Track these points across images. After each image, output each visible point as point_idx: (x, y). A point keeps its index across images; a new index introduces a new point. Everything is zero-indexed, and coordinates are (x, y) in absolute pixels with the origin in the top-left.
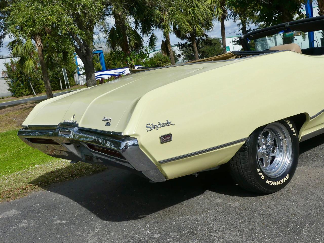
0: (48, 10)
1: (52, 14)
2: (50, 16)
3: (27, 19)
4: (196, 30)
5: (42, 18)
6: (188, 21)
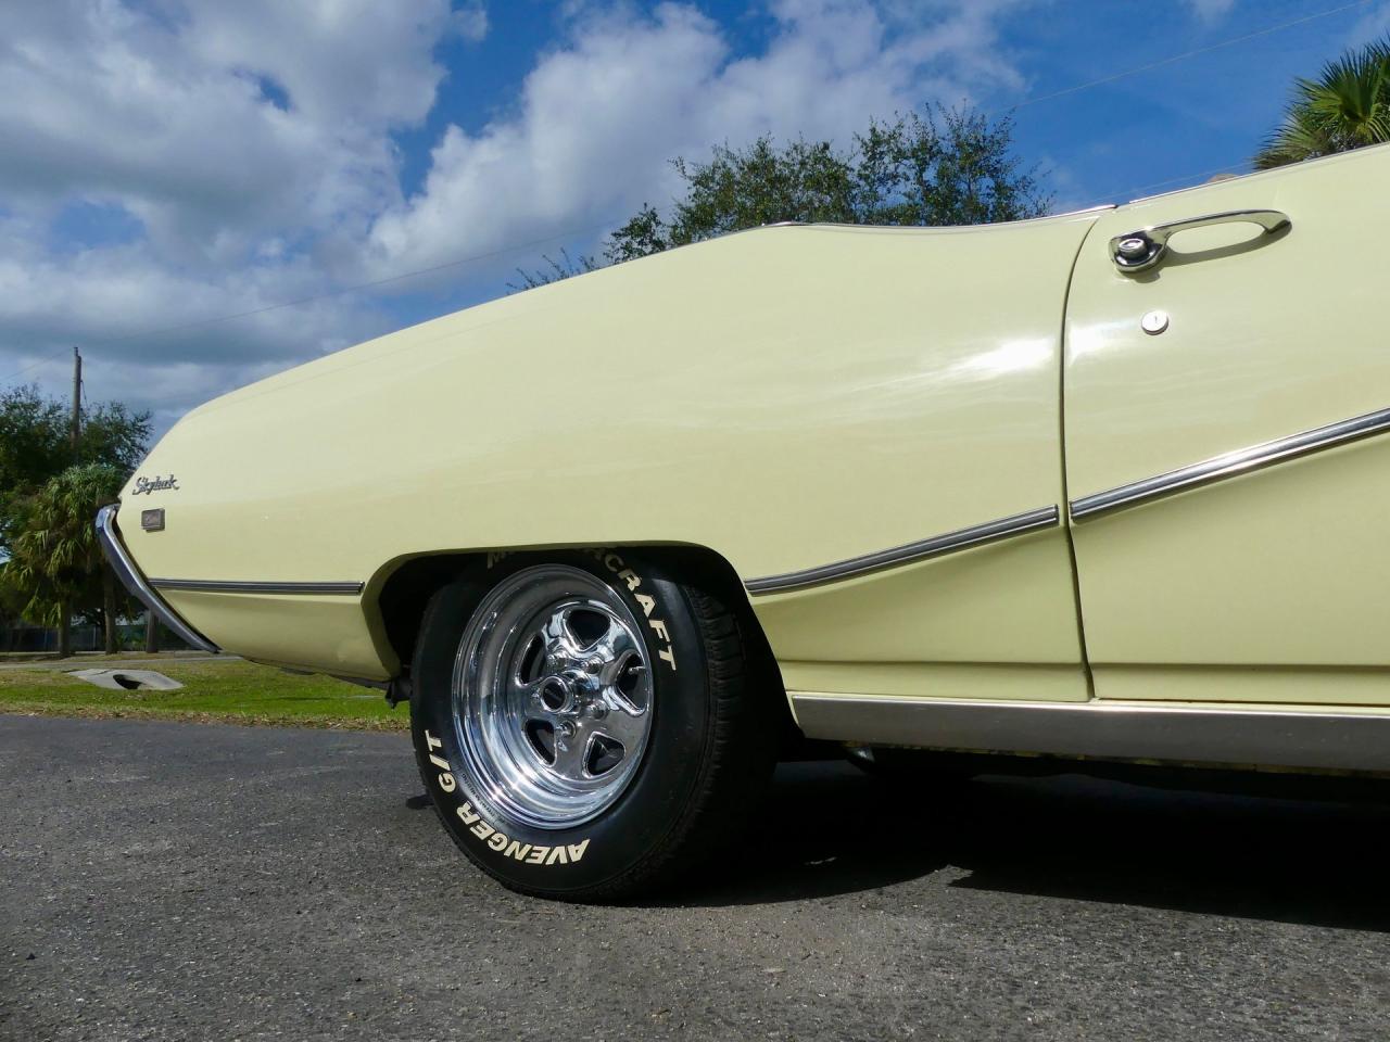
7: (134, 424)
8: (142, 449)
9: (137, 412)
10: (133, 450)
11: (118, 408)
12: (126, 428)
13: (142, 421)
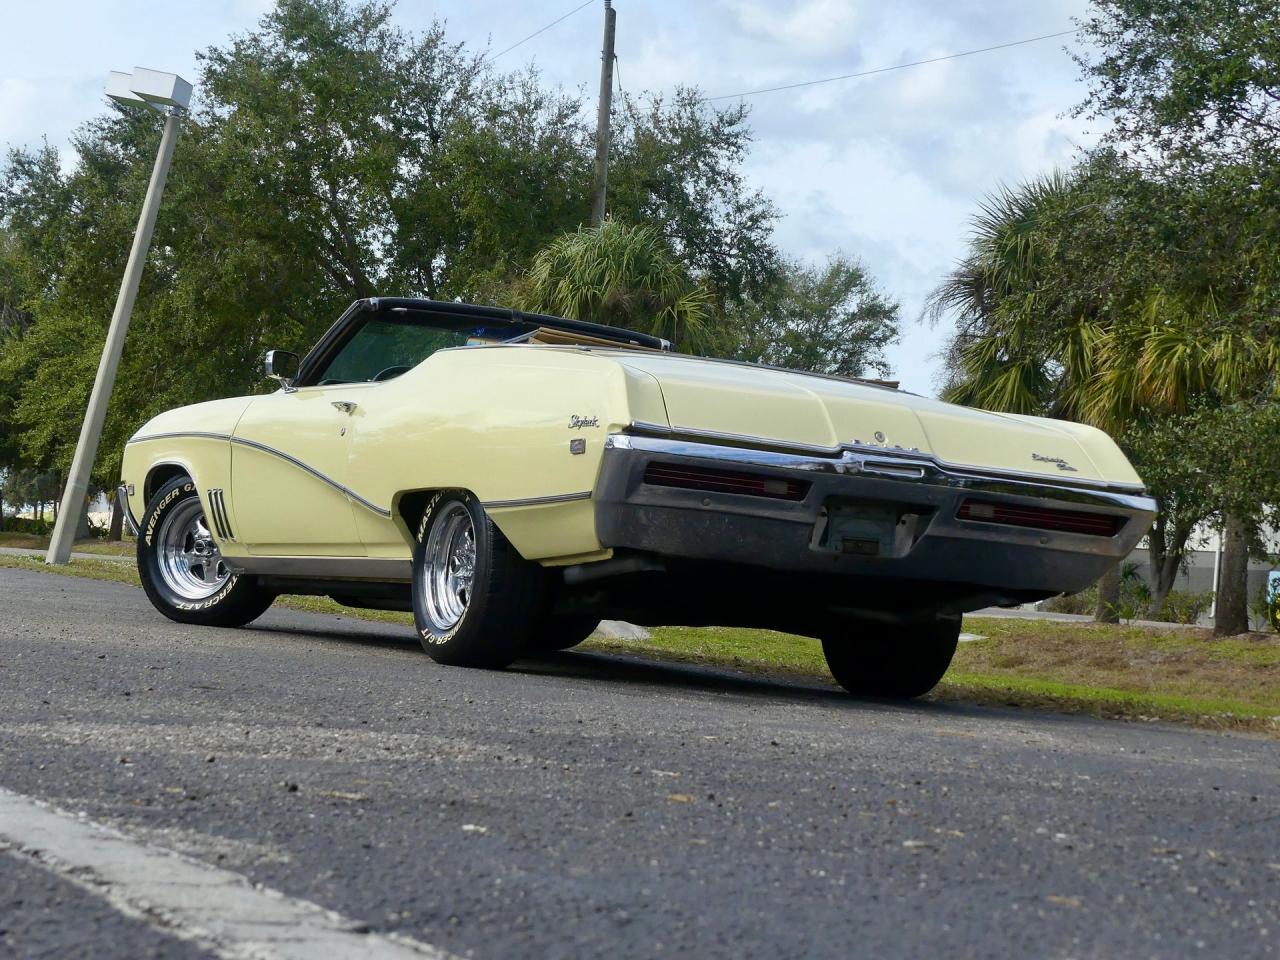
7: (716, 131)
8: (732, 179)
9: (722, 107)
10: (715, 182)
11: (689, 100)
12: (705, 140)
13: (731, 123)
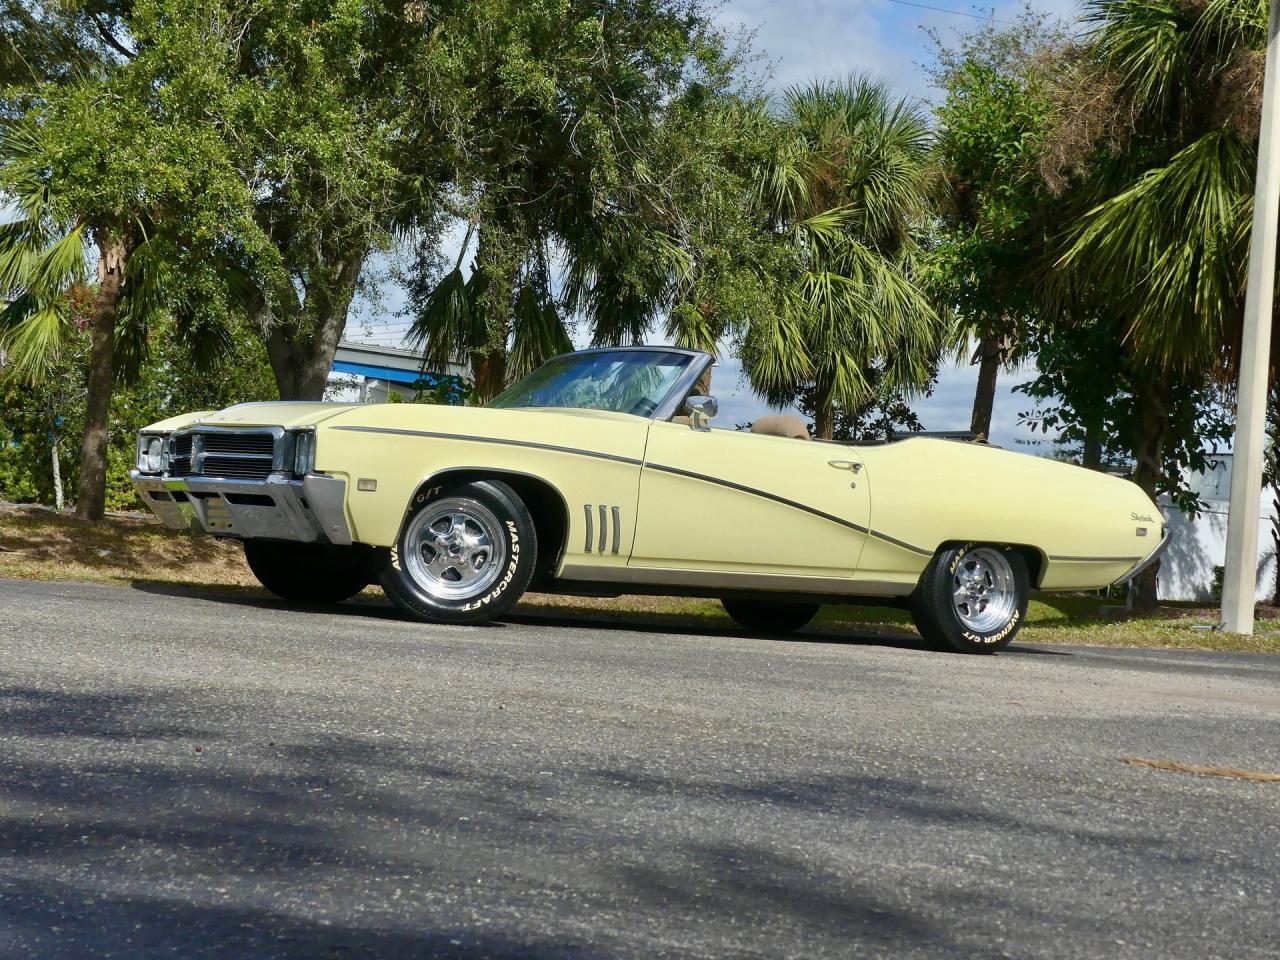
0: (166, 141)
1: (179, 158)
2: (168, 163)
3: (78, 150)
4: (832, 374)
5: (133, 164)
6: (804, 331)
